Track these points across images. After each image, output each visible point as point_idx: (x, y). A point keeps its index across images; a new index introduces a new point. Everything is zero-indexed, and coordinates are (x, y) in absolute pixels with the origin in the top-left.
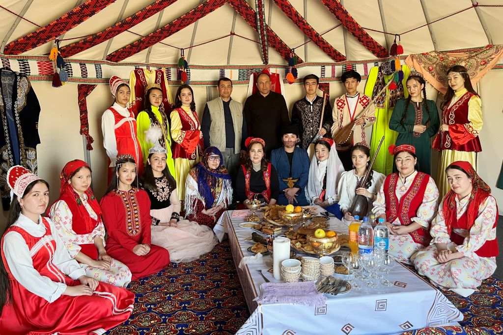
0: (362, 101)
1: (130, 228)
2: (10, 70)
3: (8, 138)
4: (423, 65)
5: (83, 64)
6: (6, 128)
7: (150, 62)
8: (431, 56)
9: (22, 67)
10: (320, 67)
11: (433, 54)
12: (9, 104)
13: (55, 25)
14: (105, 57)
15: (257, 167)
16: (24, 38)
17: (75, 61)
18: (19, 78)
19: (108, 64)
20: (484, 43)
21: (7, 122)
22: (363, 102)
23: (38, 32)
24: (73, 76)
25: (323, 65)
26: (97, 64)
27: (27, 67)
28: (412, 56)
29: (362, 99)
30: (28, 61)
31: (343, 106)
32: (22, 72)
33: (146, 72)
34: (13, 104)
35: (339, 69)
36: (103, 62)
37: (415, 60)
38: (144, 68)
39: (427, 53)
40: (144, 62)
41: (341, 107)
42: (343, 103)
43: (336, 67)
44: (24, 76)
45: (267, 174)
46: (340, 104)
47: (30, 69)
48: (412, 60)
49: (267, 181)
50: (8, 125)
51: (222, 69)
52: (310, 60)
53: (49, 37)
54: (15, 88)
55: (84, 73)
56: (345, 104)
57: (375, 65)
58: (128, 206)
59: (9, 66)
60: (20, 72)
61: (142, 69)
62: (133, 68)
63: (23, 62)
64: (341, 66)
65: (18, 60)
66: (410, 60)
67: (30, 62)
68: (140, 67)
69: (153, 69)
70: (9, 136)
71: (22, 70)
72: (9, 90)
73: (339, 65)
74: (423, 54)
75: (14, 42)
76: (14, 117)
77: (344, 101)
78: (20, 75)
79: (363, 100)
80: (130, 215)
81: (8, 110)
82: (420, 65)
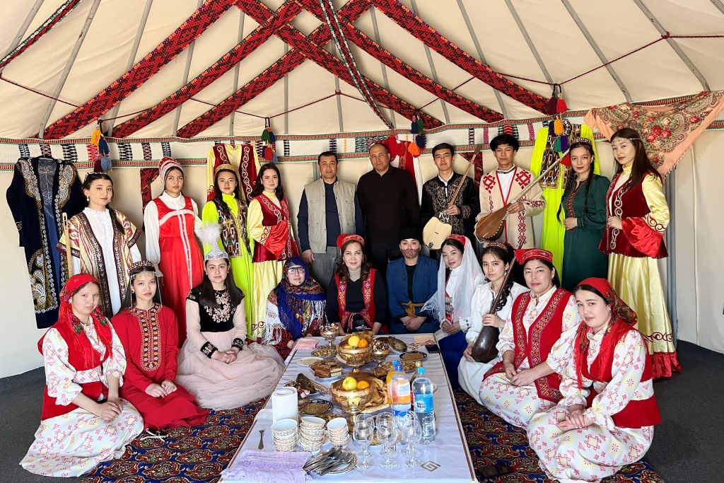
0: (520, 178)
1: (146, 360)
2: (51, 157)
3: (46, 240)
4: (610, 124)
5: (145, 143)
6: (43, 227)
7: (236, 135)
8: (621, 110)
9: (66, 153)
10: (467, 131)
11: (624, 108)
12: (49, 198)
13: (94, 104)
14: (175, 132)
15: (355, 276)
16: (62, 119)
17: (136, 141)
18: (61, 166)
19: (179, 141)
20: (697, 89)
21: (45, 220)
22: (521, 180)
23: (76, 112)
24: (133, 159)
25: (471, 127)
26: (165, 142)
27: (72, 153)
28: (595, 112)
29: (520, 175)
30: (75, 145)
31: (492, 185)
32: (67, 159)
33: (228, 148)
34: (54, 198)
35: (494, 132)
36: (172, 139)
37: (598, 117)
38: (227, 143)
39: (615, 106)
40: (227, 134)
41: (489, 187)
42: (492, 181)
43: (490, 129)
44: (69, 164)
45: (367, 285)
46: (488, 182)
47: (78, 154)
48: (595, 117)
49: (368, 295)
50: (46, 225)
51: (333, 139)
52: (454, 121)
53: (90, 118)
54: (56, 179)
55: (147, 154)
56: (495, 183)
57: (544, 126)
58: (146, 329)
59: (50, 153)
60: (64, 159)
61: (223, 145)
62: (213, 144)
63: (69, 148)
64: (497, 128)
65: (63, 145)
66: (592, 117)
67: (77, 146)
68: (222, 142)
69: (239, 143)
70: (48, 237)
71: (67, 156)
72: (50, 182)
73: (493, 126)
74: (610, 108)
75: (53, 124)
76: (55, 214)
77: (494, 178)
78: (64, 163)
79: (522, 176)
80: (147, 342)
81: (48, 207)
82: (606, 124)
